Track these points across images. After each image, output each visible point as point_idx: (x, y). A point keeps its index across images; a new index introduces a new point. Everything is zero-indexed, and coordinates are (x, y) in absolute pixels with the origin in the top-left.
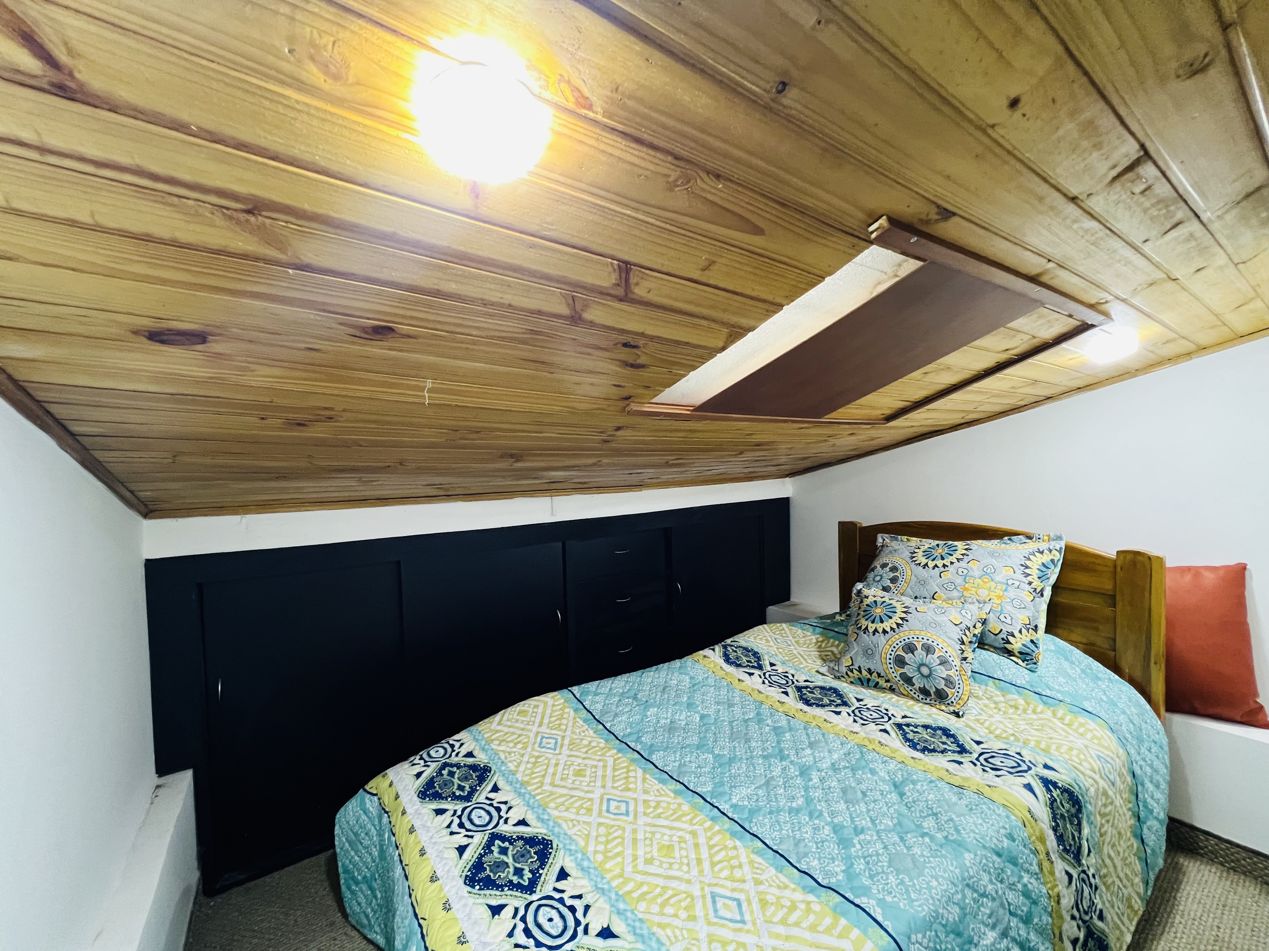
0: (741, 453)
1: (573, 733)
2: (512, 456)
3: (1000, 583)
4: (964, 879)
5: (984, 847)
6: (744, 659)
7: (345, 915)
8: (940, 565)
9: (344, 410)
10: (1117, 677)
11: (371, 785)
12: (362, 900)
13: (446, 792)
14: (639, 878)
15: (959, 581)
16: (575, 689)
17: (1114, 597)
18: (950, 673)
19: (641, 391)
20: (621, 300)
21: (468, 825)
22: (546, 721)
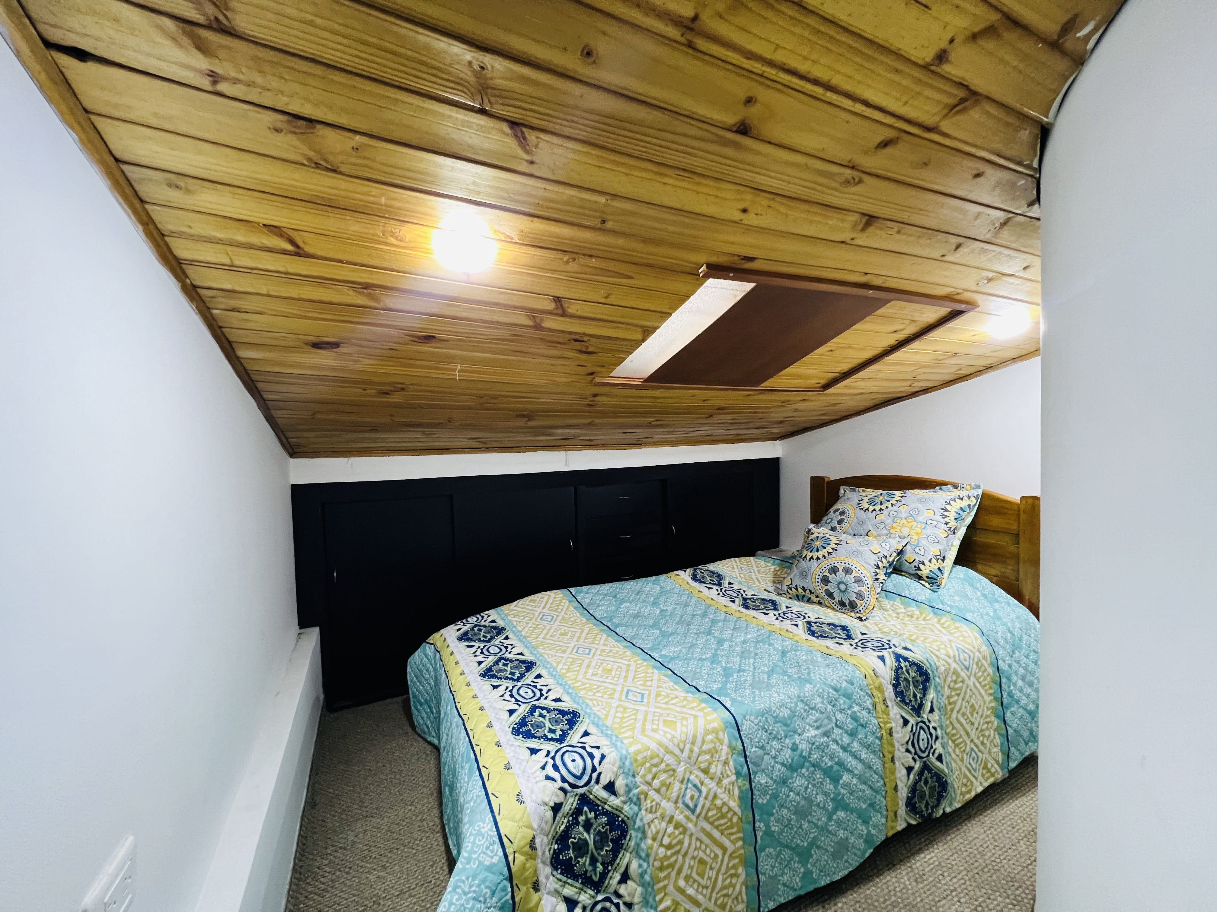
0: (711, 416)
1: (565, 613)
2: (524, 416)
3: (921, 522)
4: (799, 697)
5: (825, 684)
6: (709, 578)
7: (413, 727)
8: (877, 509)
9: (411, 384)
10: (1016, 601)
11: (431, 640)
12: (425, 715)
13: (476, 637)
14: (586, 681)
15: (889, 521)
16: (573, 590)
17: (1017, 535)
18: (862, 589)
19: (599, 369)
20: (562, 316)
21: (486, 653)
22: (548, 606)
